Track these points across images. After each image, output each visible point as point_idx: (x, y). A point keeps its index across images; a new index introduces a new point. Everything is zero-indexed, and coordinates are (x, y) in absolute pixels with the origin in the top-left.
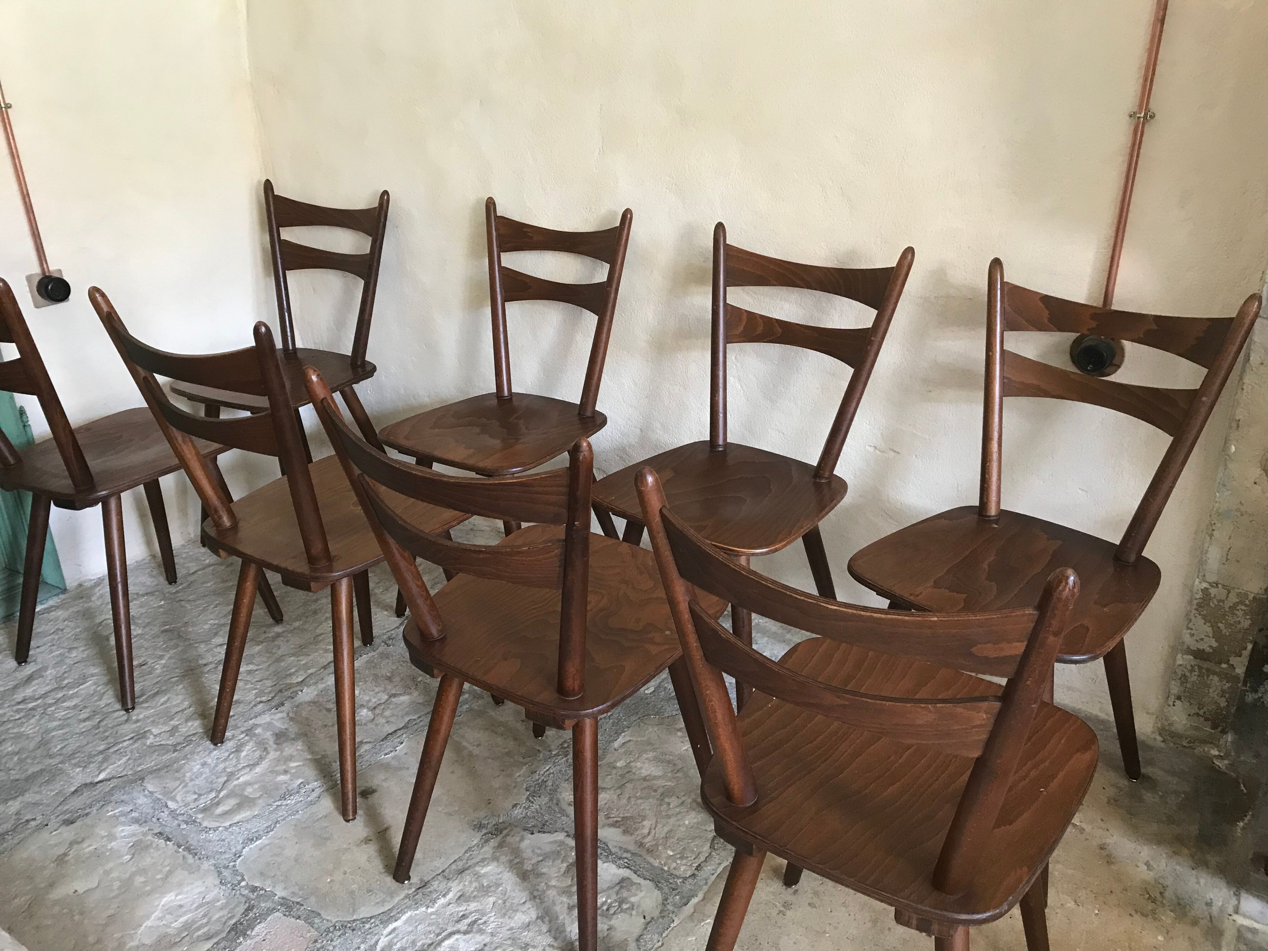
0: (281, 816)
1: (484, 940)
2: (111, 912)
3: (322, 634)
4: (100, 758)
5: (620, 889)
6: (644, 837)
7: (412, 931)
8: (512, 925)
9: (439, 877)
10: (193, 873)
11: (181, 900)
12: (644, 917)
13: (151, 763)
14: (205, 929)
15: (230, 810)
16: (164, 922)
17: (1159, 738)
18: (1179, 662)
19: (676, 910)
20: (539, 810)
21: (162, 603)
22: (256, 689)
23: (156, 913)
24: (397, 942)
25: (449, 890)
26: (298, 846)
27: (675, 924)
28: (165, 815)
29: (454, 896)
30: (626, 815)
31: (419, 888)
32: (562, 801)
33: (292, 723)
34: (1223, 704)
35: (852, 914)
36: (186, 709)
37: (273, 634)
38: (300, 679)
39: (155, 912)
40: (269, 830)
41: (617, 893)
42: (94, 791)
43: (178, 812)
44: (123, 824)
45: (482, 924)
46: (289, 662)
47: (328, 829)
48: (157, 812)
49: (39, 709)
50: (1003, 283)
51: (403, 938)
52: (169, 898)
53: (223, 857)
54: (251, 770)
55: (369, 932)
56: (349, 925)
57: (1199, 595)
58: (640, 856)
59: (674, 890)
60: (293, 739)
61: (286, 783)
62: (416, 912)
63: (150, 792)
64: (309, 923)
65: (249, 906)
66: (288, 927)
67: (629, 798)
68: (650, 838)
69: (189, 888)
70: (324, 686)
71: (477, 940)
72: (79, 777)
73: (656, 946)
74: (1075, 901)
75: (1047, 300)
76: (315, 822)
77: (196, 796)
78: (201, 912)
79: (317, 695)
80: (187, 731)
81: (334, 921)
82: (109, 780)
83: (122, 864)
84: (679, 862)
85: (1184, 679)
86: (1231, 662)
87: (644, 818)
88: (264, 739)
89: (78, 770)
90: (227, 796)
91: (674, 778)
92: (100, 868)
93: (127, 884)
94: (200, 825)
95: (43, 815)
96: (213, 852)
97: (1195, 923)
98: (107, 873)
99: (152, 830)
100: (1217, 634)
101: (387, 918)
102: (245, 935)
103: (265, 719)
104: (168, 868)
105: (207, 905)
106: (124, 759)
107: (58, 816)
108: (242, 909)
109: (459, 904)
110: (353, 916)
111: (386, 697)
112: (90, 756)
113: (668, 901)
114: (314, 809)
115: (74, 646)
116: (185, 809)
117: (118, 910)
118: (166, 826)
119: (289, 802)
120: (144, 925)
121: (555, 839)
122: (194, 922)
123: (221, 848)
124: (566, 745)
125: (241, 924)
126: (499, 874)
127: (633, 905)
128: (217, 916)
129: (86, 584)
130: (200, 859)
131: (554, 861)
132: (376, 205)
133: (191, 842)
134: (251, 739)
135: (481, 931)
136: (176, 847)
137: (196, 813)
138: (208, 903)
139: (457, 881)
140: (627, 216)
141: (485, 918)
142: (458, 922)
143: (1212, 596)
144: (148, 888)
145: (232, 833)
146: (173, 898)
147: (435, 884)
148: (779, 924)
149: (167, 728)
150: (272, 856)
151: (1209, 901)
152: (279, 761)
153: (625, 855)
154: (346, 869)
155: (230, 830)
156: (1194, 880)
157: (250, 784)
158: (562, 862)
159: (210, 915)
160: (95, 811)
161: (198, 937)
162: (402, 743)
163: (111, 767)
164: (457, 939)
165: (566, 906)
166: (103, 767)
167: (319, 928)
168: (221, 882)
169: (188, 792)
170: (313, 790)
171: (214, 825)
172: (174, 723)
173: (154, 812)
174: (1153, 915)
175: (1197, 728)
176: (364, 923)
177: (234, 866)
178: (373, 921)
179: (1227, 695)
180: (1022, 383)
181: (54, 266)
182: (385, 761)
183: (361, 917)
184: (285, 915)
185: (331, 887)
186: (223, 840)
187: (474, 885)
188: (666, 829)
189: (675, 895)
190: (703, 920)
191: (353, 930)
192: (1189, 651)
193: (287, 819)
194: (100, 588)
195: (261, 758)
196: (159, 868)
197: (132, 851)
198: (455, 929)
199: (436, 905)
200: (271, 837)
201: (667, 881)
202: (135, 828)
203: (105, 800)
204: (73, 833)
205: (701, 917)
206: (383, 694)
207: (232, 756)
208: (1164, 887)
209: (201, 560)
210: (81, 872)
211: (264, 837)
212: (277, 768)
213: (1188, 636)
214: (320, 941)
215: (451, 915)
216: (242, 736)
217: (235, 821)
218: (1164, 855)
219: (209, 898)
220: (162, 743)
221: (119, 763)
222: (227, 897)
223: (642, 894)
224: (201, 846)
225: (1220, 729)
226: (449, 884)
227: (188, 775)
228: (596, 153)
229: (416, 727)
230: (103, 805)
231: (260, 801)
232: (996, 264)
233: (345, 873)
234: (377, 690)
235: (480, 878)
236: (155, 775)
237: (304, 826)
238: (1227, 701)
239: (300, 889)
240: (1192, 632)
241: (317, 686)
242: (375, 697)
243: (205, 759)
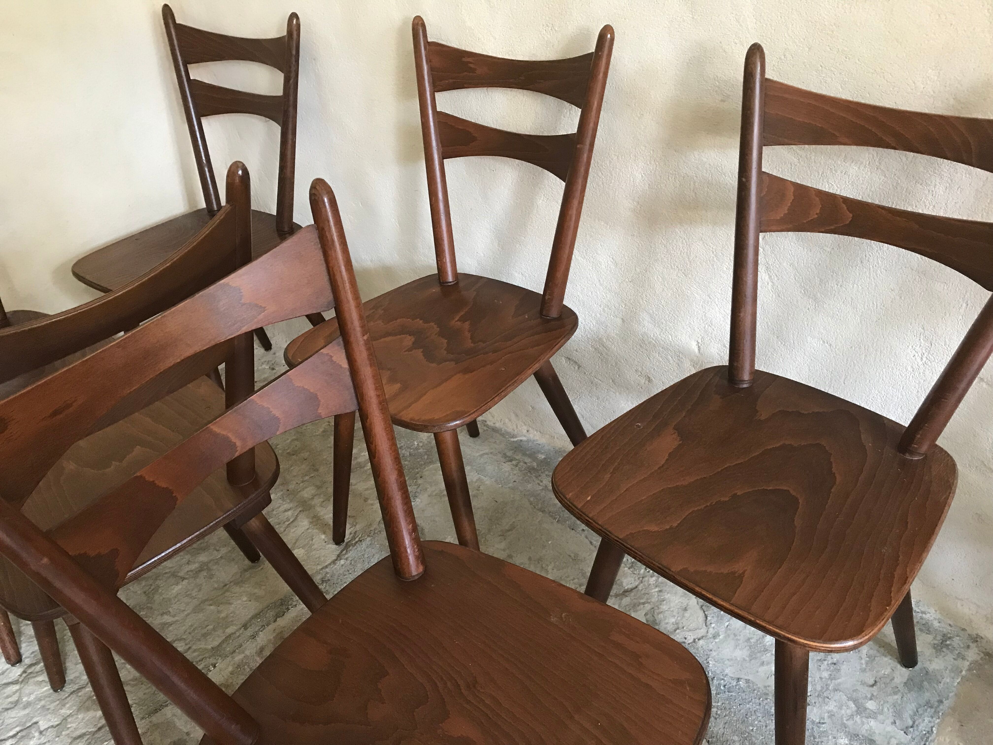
70: (241, 656)
132: (286, 31)
140: (606, 38)
241: (233, 658)
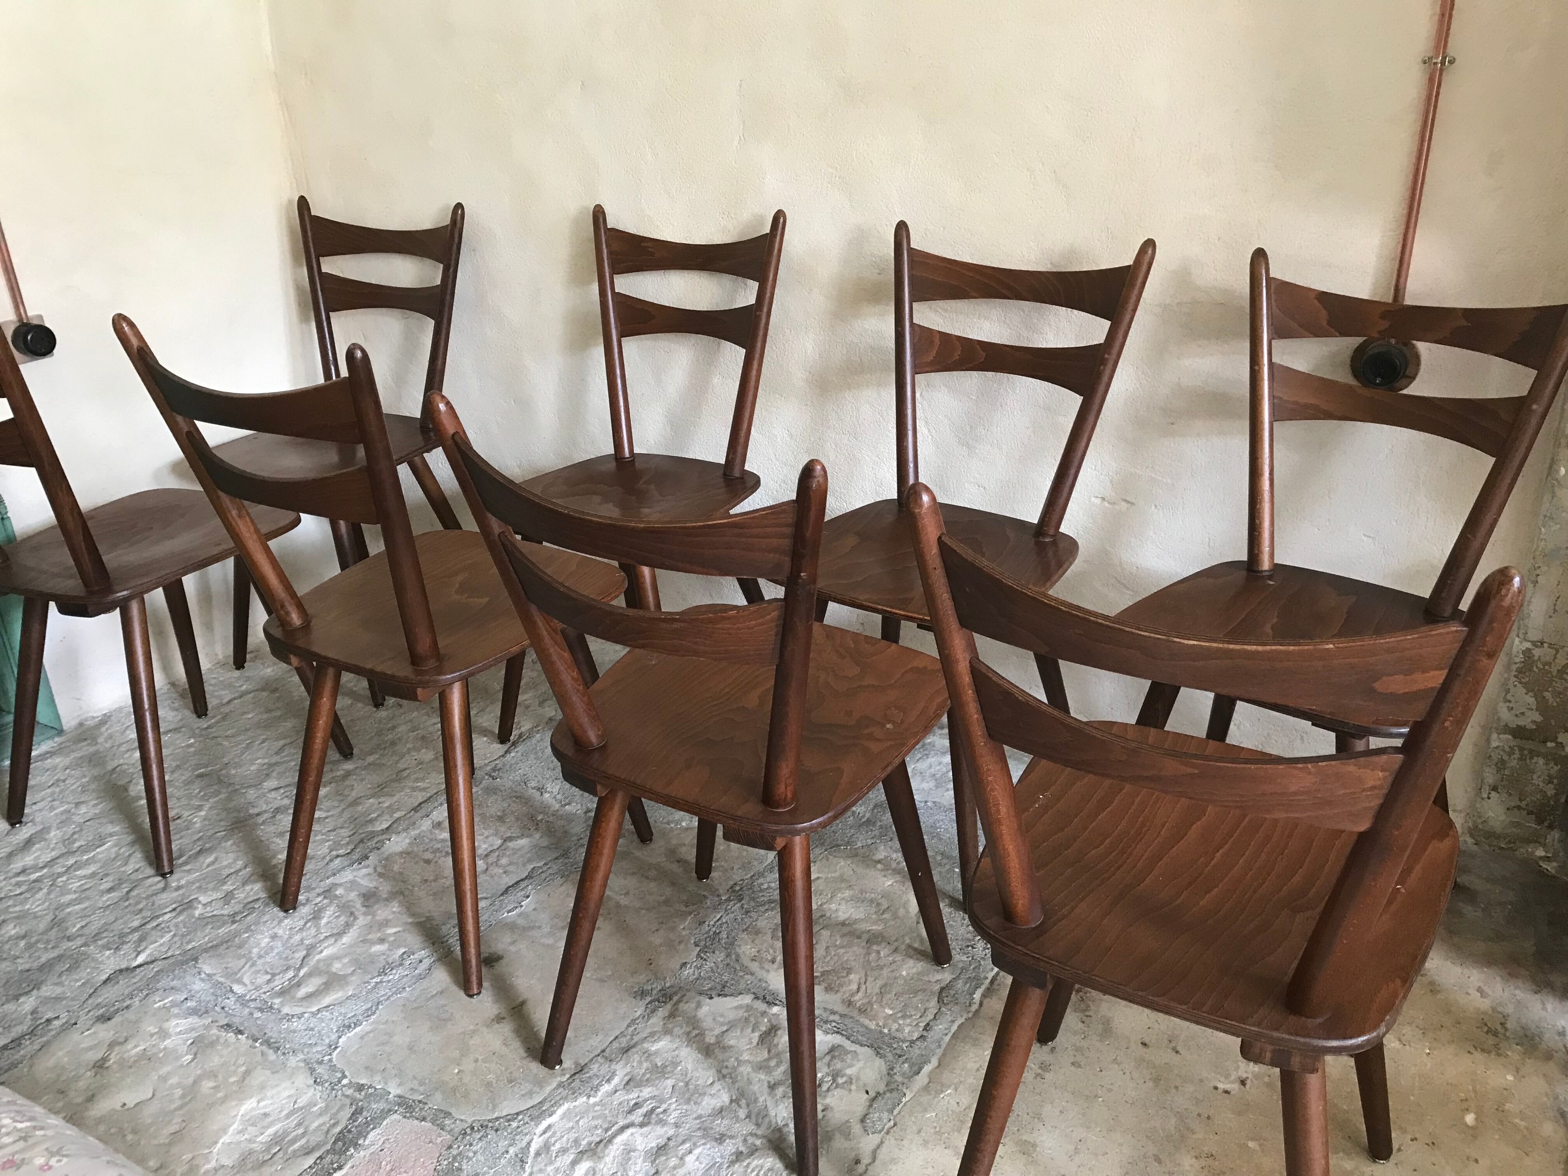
0: (383, 995)
1: (666, 1132)
2: (173, 1128)
3: (405, 769)
4: (136, 936)
5: (831, 1060)
6: (852, 995)
7: (572, 1128)
8: (700, 1112)
9: (599, 1058)
10: (277, 1072)
11: (265, 1107)
12: (867, 1092)
13: (204, 938)
14: (303, 1141)
15: (317, 991)
16: (246, 1136)
17: (1470, 841)
18: (1494, 744)
19: (906, 1081)
20: (715, 969)
21: (192, 741)
22: (328, 841)
23: (235, 1126)
24: (556, 1141)
25: (614, 1074)
26: (409, 1031)
27: (907, 1099)
28: (230, 1002)
29: (622, 1080)
30: (826, 969)
31: (575, 1074)
32: (742, 956)
33: (381, 880)
34: (1550, 791)
35: (1128, 1073)
36: (240, 870)
37: (342, 772)
38: (385, 826)
39: (233, 1123)
40: (369, 1013)
41: (829, 1065)
42: (134, 977)
43: (247, 998)
44: (177, 1016)
45: (662, 1113)
46: (368, 805)
47: (446, 1008)
48: (220, 1000)
49: (45, 881)
50: (1269, 279)
51: (563, 1137)
52: (249, 1106)
53: (314, 1050)
54: (336, 941)
55: (517, 1132)
56: (490, 1124)
57: (1520, 658)
58: (852, 1017)
59: (900, 1056)
60: (387, 900)
61: (384, 954)
62: (574, 1104)
63: (208, 975)
64: (438, 1125)
65: (356, 1110)
66: (411, 1131)
67: (827, 948)
68: (860, 994)
69: (274, 1091)
70: (417, 832)
71: (657, 1133)
72: (110, 962)
73: (886, 1127)
74: (1400, 1040)
75: (1324, 297)
76: (428, 1000)
77: (269, 977)
78: (292, 1121)
79: (409, 844)
80: (245, 898)
81: (470, 1120)
82: (152, 962)
83: (182, 1066)
84: (901, 1022)
85: (1501, 765)
86: (1559, 740)
87: (849, 971)
88: (349, 901)
89: (108, 952)
90: (310, 975)
91: (880, 920)
92: (154, 1073)
93: (191, 1091)
94: (280, 1012)
95: (68, 1011)
96: (300, 1045)
97: (1548, 1056)
98: (164, 1079)
99: (217, 1021)
100: (1542, 707)
101: (538, 1112)
102: (356, 1145)
103: (347, 876)
104: (244, 1068)
105: (302, 1112)
106: (168, 937)
107: (89, 1011)
108: (347, 1113)
109: (628, 1091)
110: (494, 1113)
111: (500, 842)
112: (122, 935)
113: (895, 1071)
114: (425, 983)
115: (82, 799)
116: (257, 994)
117: (184, 1124)
118: (234, 1016)
119: (391, 977)
120: (221, 1141)
121: (740, 1003)
122: (286, 1133)
123: (310, 1039)
124: (737, 888)
125: (350, 1131)
126: (674, 1051)
127: (851, 1079)
128: (316, 1124)
129: (88, 723)
130: (284, 1054)
131: (742, 1030)
132: (447, 221)
133: (270, 1034)
134: (331, 902)
135: (662, 1122)
136: (250, 1041)
137: (272, 997)
138: (301, 1108)
139: (622, 1062)
140: (779, 219)
141: (664, 1106)
142: (630, 1112)
143: (1536, 658)
144: (220, 1095)
145: (322, 1020)
146: (255, 1104)
147: (595, 1067)
148: (1037, 1090)
149: (219, 895)
150: (378, 1046)
151: (1561, 1030)
152: (371, 927)
153: (832, 1018)
154: (477, 1056)
155: (319, 1016)
156: (1539, 1006)
157: (337, 958)
158: (753, 1031)
159: (306, 1123)
160: (137, 1002)
161: (295, 1151)
162: (528, 897)
163: (152, 946)
164: (632, 1134)
165: (766, 1084)
166: (142, 948)
167: (451, 1130)
168: (315, 1082)
169: (258, 972)
170: (421, 961)
171: (298, 1010)
172: (228, 887)
173: (217, 999)
174: (1497, 1051)
175: (1517, 825)
176: (509, 1121)
177: (330, 1060)
178: (520, 1117)
179: (1555, 781)
180: (1296, 403)
181: (34, 310)
182: (508, 920)
183: (504, 1114)
184: (405, 1117)
185: (461, 1079)
186: (312, 1029)
187: (645, 1065)
188: (880, 983)
189: (903, 1063)
190: (942, 1092)
191: (497, 1130)
192: (1507, 729)
193: (392, 999)
194: (107, 726)
195: (348, 926)
196: (233, 1068)
197: (194, 1050)
198: (627, 1121)
199: (600, 1094)
200: (373, 1023)
201: (890, 1045)
202: (193, 1020)
203: (149, 988)
204: (112, 1032)
205: (939, 1088)
206: (495, 838)
207: (309, 924)
208: (1504, 1017)
209: (235, 687)
210: (129, 1080)
211: (364, 1023)
212: (370, 937)
213: (1505, 710)
214: (456, 1146)
215: (620, 1103)
216: (319, 899)
217: (325, 1005)
218: (1498, 979)
219: (302, 1102)
220: (215, 913)
221: (162, 941)
222: (326, 1100)
223: (861, 1064)
224: (284, 1038)
225: (1546, 824)
226: (613, 1067)
227: (255, 950)
228: (736, 143)
229: (543, 876)
230: (147, 995)
231: (354, 978)
232: (1260, 256)
233: (476, 1061)
234: (486, 833)
235: (652, 1058)
236: (211, 953)
237: (415, 1005)
238: (1555, 789)
239: (421, 1084)
240: (1511, 705)
241: (408, 833)
242: (485, 843)
243: (275, 930)
